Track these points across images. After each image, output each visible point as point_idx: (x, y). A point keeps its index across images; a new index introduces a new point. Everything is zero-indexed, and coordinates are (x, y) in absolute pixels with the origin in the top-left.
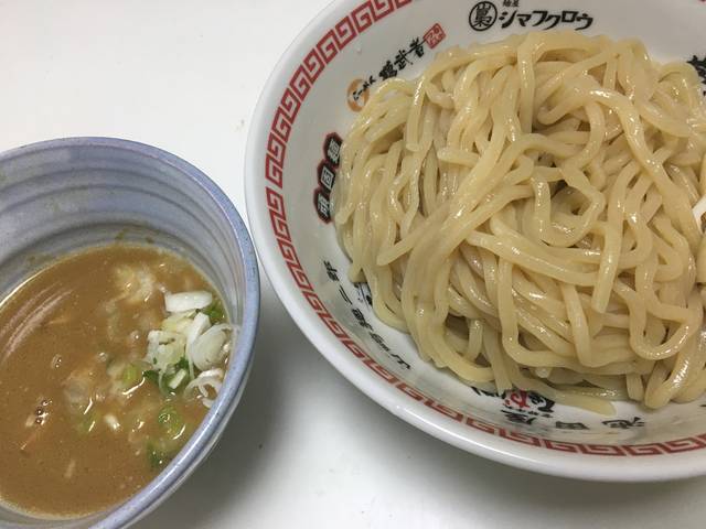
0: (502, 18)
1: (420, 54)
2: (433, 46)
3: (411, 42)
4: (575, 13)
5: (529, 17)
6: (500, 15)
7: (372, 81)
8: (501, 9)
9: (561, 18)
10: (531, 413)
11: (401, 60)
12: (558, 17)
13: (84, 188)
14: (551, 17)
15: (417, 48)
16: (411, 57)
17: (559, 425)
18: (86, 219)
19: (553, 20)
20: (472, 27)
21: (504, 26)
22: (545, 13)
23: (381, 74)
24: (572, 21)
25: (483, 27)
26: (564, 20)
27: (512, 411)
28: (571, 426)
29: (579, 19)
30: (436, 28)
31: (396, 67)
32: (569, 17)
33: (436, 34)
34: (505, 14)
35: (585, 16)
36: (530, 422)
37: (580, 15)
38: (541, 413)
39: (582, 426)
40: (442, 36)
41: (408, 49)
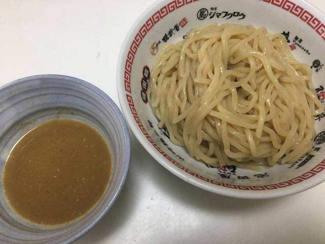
0: (210, 15)
1: (178, 30)
2: (183, 26)
3: (174, 26)
4: (239, 13)
5: (220, 14)
6: (209, 13)
7: (159, 42)
8: (210, 11)
9: (233, 15)
10: (228, 173)
11: (171, 33)
12: (232, 14)
13: (45, 94)
14: (229, 14)
15: (177, 28)
16: (174, 31)
17: (239, 177)
18: (46, 106)
19: (230, 15)
20: (199, 18)
21: (211, 18)
22: (227, 13)
23: (163, 40)
24: (237, 16)
25: (202, 18)
26: (234, 16)
27: (222, 173)
28: (243, 178)
29: (240, 15)
30: (184, 20)
31: (168, 36)
32: (236, 14)
33: (184, 22)
34: (211, 13)
35: (242, 14)
36: (229, 177)
37: (240, 14)
38: (232, 173)
39: (247, 178)
40: (186, 23)
41: (173, 28)
